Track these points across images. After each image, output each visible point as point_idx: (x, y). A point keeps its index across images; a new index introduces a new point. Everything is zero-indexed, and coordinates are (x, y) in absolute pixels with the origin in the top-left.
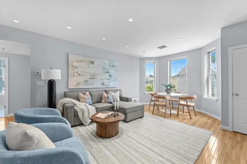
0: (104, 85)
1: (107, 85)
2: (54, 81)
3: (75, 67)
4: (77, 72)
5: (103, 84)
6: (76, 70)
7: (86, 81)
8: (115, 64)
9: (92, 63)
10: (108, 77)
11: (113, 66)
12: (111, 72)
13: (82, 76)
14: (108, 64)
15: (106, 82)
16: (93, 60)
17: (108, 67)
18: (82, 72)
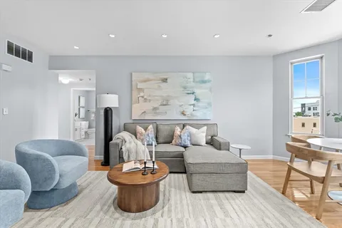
0: (185, 115)
1: (192, 115)
2: (110, 109)
3: (140, 90)
4: (143, 97)
5: (183, 114)
6: (142, 94)
7: (155, 109)
8: (207, 77)
9: (165, 80)
10: (193, 102)
11: (204, 82)
12: (198, 92)
13: (150, 100)
14: (192, 80)
15: (189, 110)
16: (165, 77)
17: (193, 84)
18: (150, 96)
